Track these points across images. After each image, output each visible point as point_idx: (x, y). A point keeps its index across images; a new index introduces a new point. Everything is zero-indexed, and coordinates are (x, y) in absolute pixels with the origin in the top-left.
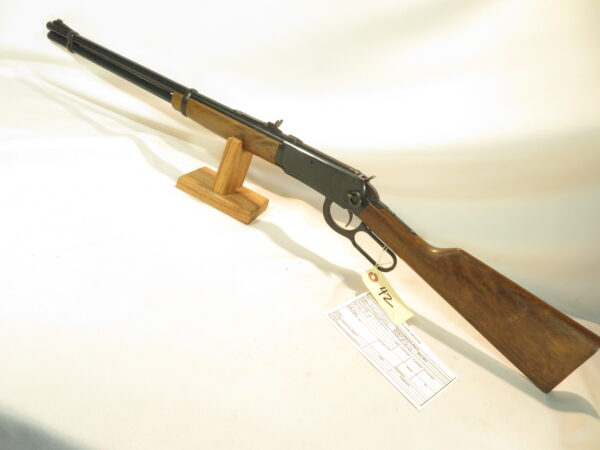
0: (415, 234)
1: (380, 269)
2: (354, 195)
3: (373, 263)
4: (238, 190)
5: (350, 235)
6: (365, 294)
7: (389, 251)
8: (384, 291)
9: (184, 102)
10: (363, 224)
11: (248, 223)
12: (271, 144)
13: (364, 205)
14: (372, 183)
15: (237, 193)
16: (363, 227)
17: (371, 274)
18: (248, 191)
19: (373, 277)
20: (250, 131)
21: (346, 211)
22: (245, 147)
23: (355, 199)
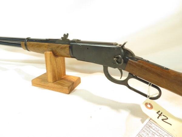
0: (167, 69)
1: (151, 98)
2: (118, 58)
3: (146, 96)
4: (63, 77)
5: (125, 83)
6: (147, 120)
7: (153, 86)
8: (160, 114)
9: (26, 45)
10: (129, 73)
11: (69, 93)
12: (65, 48)
13: (126, 62)
14: (126, 47)
15: (62, 79)
16: (131, 76)
17: (146, 104)
18: (68, 76)
19: (149, 106)
20: (54, 46)
21: (117, 69)
22: (55, 54)
23: (119, 60)
